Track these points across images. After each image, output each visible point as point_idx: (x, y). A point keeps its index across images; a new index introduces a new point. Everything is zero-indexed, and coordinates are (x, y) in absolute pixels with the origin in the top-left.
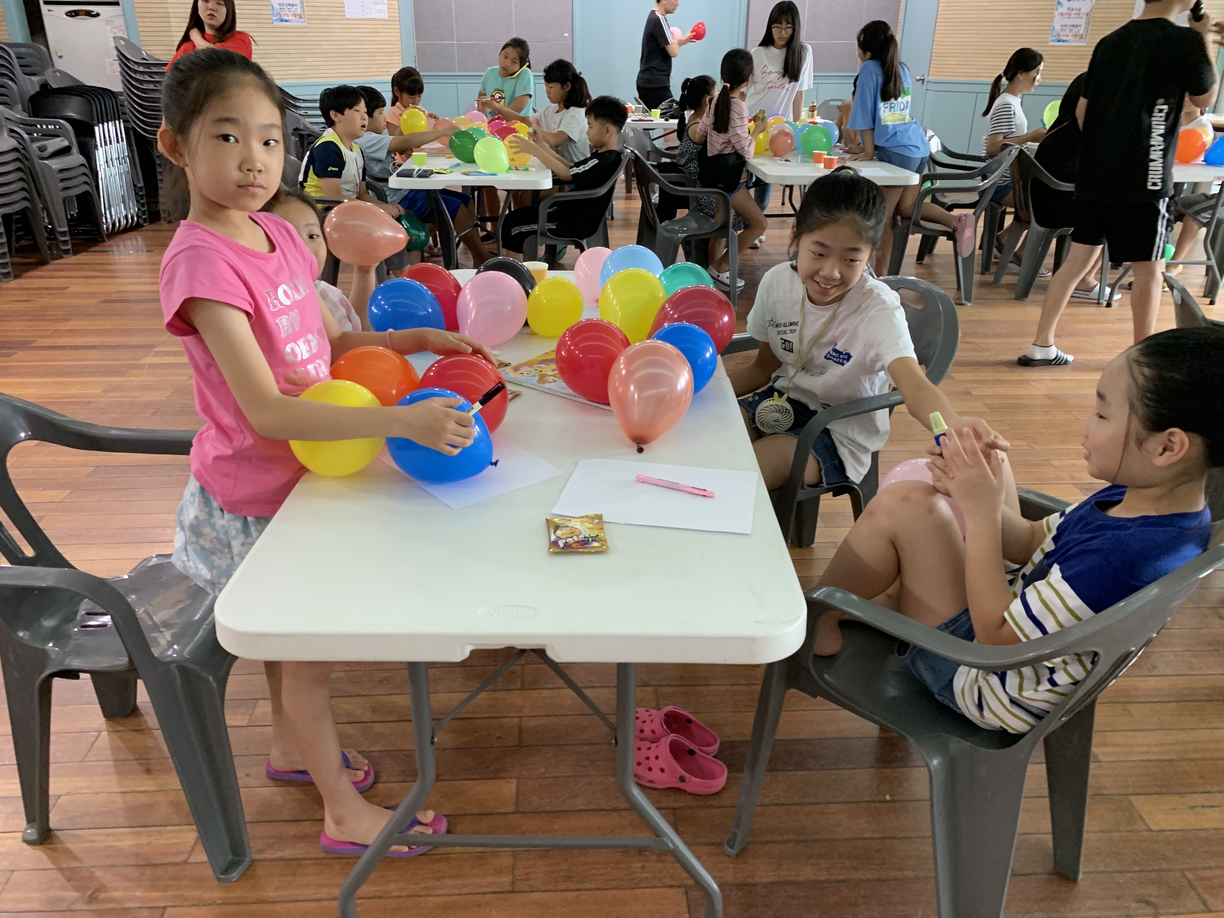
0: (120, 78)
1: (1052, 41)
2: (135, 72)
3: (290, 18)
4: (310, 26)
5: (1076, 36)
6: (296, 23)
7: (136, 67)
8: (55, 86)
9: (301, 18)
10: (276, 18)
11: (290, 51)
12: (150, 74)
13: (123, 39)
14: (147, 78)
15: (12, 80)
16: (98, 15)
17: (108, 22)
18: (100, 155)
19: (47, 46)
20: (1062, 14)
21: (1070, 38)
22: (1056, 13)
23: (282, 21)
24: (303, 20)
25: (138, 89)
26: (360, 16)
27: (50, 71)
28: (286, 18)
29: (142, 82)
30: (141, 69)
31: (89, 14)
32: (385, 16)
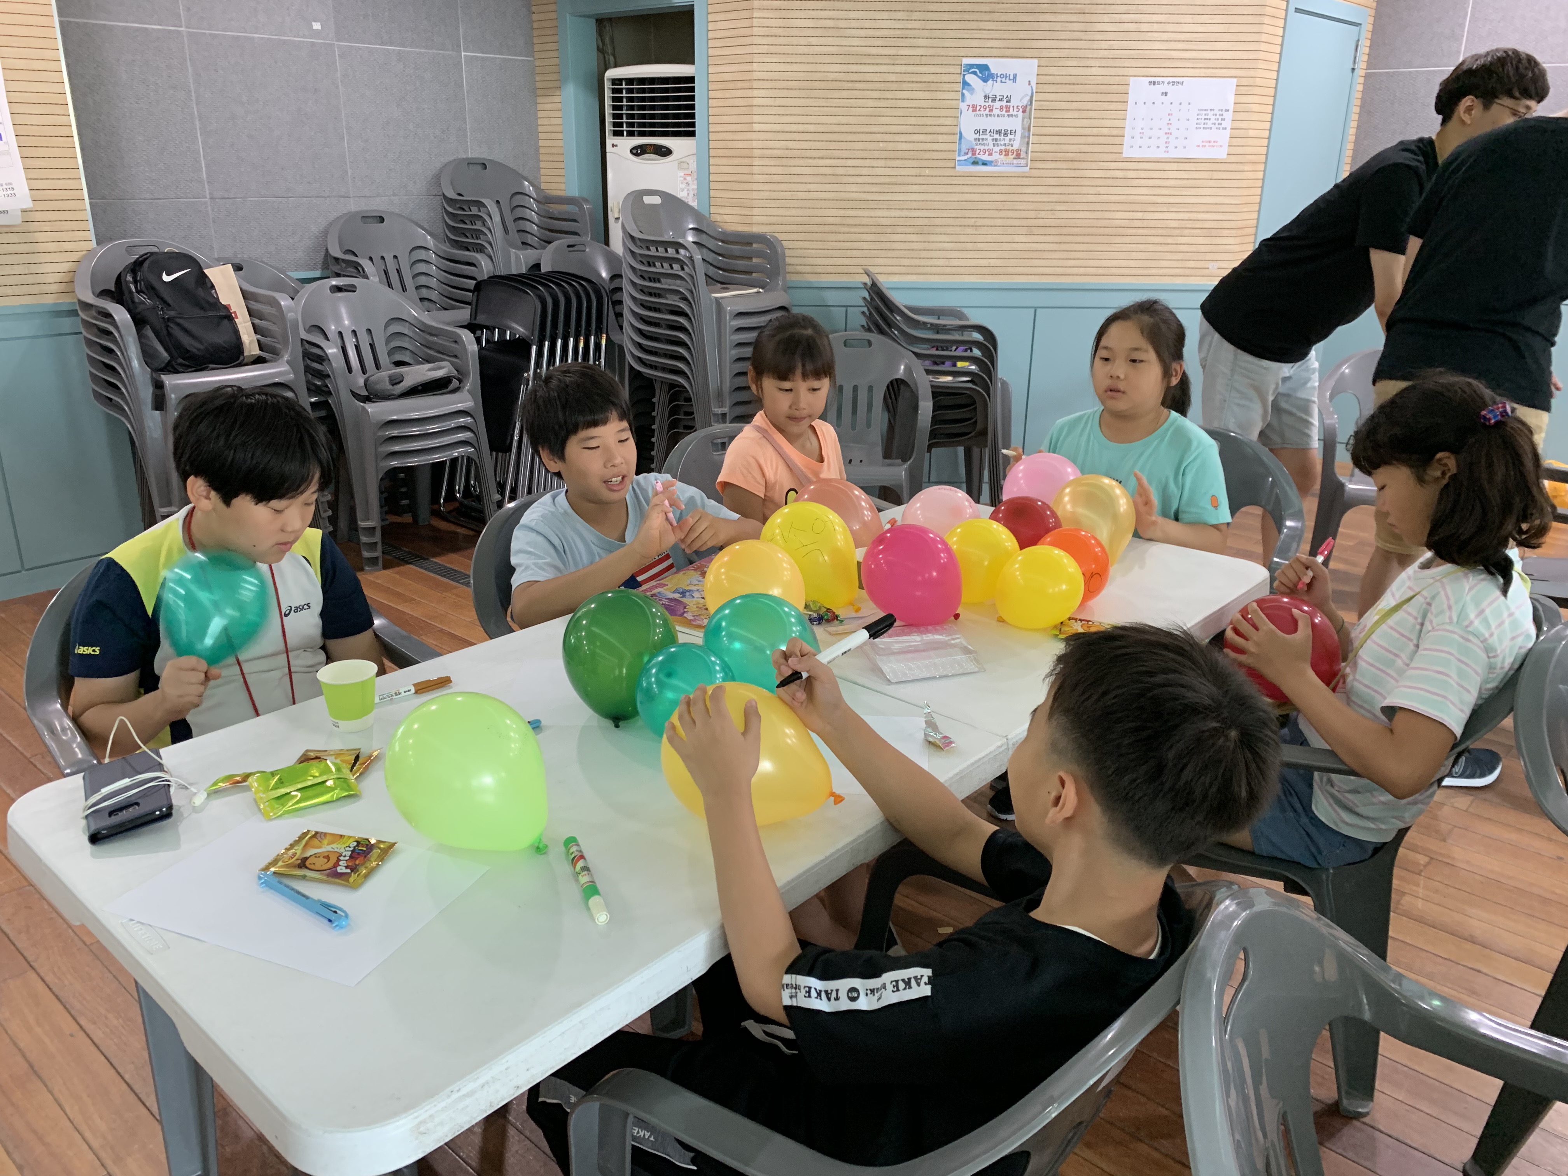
3: (995, 156)
4: (1036, 173)
5: (1006, 153)
6: (1005, 166)
9: (1018, 156)
10: (965, 157)
11: (980, 222)
16: (668, 152)
20: (973, 108)
22: (963, 106)
23: (975, 163)
24: (1023, 162)
26: (1160, 154)
28: (985, 157)
31: (656, 151)
32: (1221, 153)
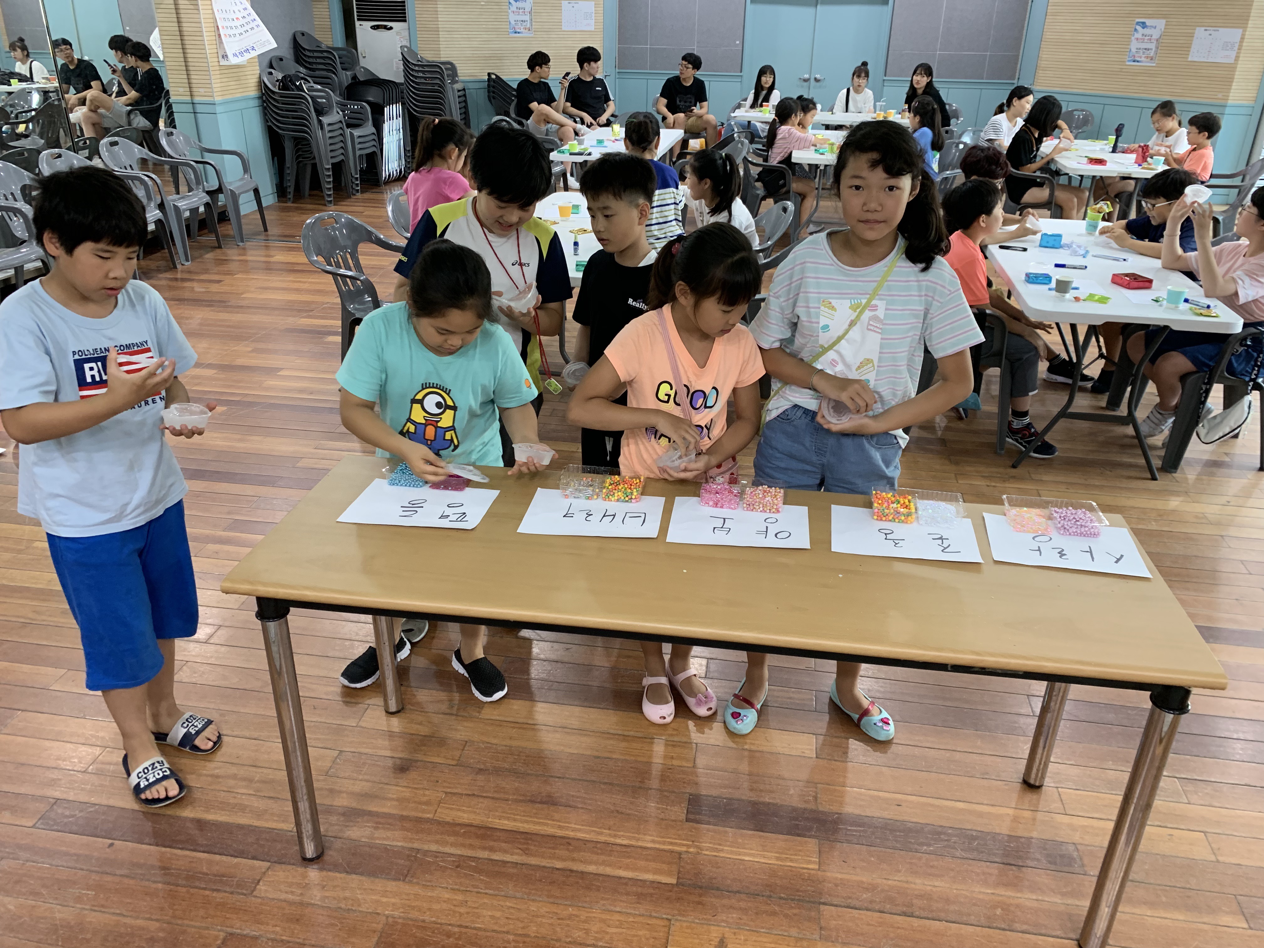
0: (402, 74)
1: (1129, 61)
2: (413, 70)
3: (522, 30)
4: (535, 36)
5: (1147, 57)
6: (525, 34)
7: (413, 67)
8: (361, 79)
9: (529, 30)
10: (512, 31)
11: (519, 55)
12: (423, 72)
13: (406, 47)
14: (421, 75)
15: (334, 73)
16: (391, 28)
17: (398, 33)
18: (386, 126)
19: (356, 50)
20: (1137, 39)
21: (1143, 59)
22: (1133, 38)
23: (515, 33)
24: (531, 32)
25: (413, 82)
26: (573, 29)
27: (358, 68)
28: (518, 31)
29: (416, 77)
30: (417, 68)
31: (385, 27)
32: (592, 28)
